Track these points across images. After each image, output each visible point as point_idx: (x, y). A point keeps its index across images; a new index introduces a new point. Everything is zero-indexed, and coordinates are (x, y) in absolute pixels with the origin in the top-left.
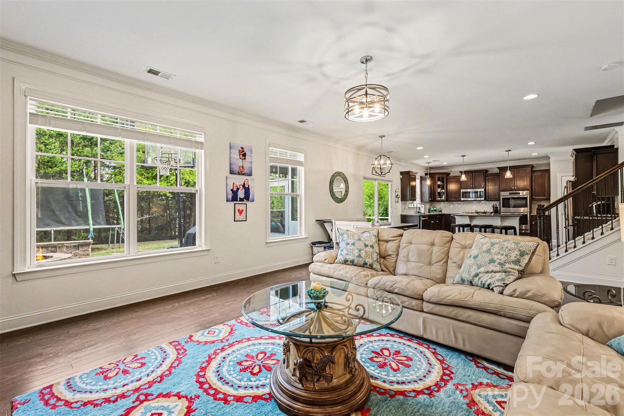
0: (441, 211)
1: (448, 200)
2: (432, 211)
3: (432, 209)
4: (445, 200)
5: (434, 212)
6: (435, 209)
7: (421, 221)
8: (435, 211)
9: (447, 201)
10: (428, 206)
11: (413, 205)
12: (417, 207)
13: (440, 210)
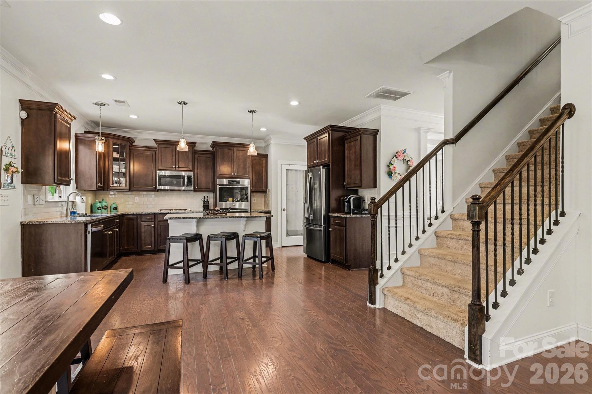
0: (116, 209)
1: (132, 189)
2: (99, 208)
3: (99, 205)
4: (128, 188)
5: (103, 210)
6: (104, 204)
7: (89, 236)
8: (105, 208)
9: (130, 190)
10: (89, 198)
11: (56, 195)
12: (68, 202)
13: (114, 206)
